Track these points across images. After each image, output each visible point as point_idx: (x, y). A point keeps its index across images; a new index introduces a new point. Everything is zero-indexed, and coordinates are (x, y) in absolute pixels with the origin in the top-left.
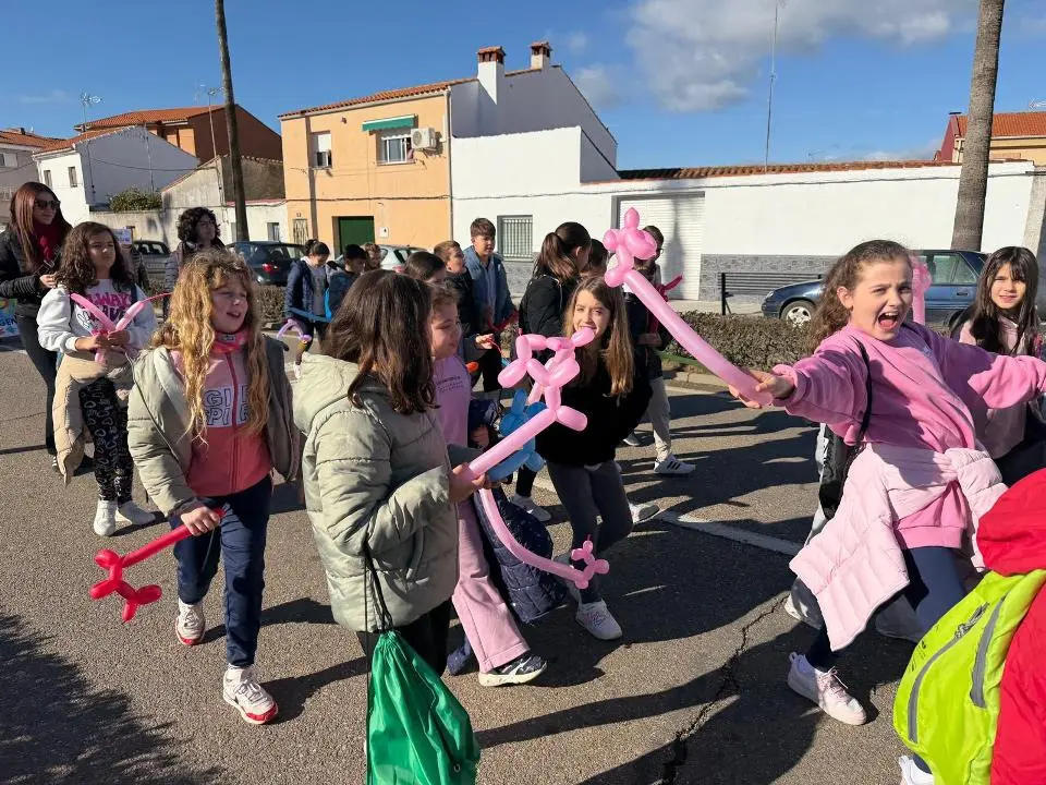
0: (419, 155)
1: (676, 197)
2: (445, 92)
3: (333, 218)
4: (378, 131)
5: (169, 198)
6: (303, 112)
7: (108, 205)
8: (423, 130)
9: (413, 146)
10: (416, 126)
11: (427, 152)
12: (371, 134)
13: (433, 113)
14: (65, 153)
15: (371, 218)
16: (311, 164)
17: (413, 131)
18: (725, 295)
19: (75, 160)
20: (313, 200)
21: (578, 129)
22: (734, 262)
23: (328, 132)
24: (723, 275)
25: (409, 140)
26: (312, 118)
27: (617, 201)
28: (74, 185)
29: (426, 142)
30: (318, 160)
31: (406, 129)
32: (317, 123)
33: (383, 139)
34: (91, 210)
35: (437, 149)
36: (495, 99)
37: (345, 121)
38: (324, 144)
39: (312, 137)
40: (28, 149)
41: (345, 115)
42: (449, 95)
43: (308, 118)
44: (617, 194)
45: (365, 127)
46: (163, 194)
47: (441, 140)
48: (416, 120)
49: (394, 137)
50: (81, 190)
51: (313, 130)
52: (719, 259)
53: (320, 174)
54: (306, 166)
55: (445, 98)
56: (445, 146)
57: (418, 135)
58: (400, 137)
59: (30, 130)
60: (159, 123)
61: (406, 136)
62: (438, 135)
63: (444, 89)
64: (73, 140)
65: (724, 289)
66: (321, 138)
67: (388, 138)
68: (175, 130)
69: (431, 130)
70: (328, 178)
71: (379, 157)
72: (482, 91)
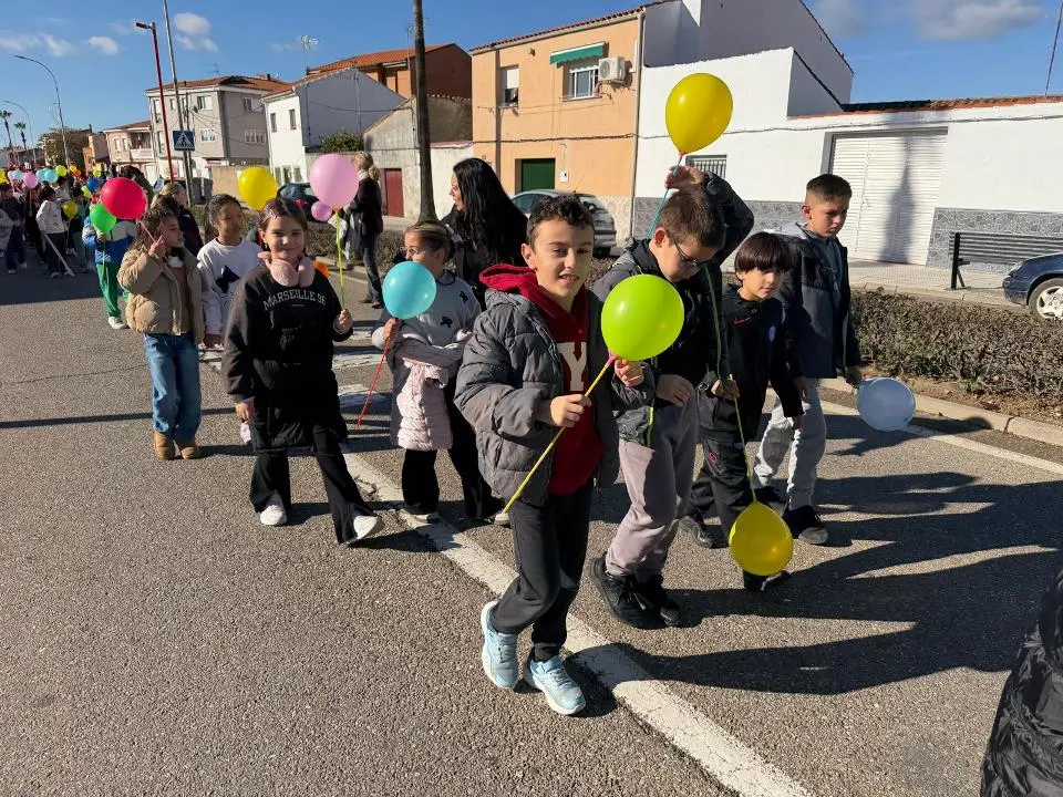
0: (606, 88)
1: (907, 134)
2: (639, 15)
3: (517, 161)
4: (566, 63)
5: (370, 140)
6: (493, 45)
7: (319, 147)
8: (612, 60)
9: (600, 78)
10: (606, 55)
11: (615, 85)
12: (559, 66)
13: (625, 39)
14: (287, 96)
15: (552, 161)
16: (498, 102)
17: (601, 61)
18: (957, 263)
19: (294, 102)
20: (498, 141)
21: (790, 51)
22: (979, 218)
23: (516, 66)
24: (958, 236)
25: (597, 71)
26: (501, 51)
27: (832, 139)
28: (293, 127)
29: (613, 74)
30: (507, 97)
31: (595, 60)
32: (507, 56)
33: (572, 72)
34: (307, 151)
35: (626, 81)
36: (697, 20)
37: (533, 53)
38: (513, 80)
39: (501, 72)
40: (259, 92)
41: (534, 46)
42: (643, 18)
43: (497, 51)
44: (833, 130)
45: (553, 59)
46: (365, 135)
47: (631, 70)
48: (605, 49)
49: (583, 69)
50: (299, 131)
51: (501, 65)
52: (958, 215)
53: (507, 113)
54: (493, 103)
55: (639, 21)
56: (635, 77)
57: (606, 66)
58: (589, 68)
59: (275, 76)
60: (380, 65)
61: (595, 67)
62: (629, 65)
63: (638, 11)
64: (294, 84)
65: (956, 253)
66: (510, 73)
67: (576, 71)
68: (394, 72)
69: (620, 59)
70: (514, 116)
71: (565, 92)
72: (684, 11)
